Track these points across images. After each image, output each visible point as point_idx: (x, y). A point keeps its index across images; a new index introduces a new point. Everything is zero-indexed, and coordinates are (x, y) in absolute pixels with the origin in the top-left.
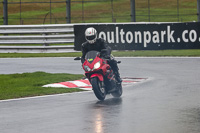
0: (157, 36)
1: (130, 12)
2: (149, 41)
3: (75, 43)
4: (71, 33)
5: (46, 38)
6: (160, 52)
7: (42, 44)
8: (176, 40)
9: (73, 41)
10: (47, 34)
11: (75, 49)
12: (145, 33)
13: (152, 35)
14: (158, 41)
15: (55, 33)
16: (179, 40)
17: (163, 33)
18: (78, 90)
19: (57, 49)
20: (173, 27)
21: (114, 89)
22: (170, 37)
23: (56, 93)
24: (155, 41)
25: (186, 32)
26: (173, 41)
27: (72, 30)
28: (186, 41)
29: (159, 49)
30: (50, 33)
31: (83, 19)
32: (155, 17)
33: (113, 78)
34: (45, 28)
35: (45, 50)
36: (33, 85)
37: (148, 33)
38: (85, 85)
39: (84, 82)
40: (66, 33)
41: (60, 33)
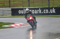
1: (28, 5)
3: (12, 14)
4: (10, 11)
15: (6, 11)
16: (43, 13)
17: (38, 11)
18: (13, 27)
19: (6, 15)
20: (41, 9)
22: (40, 12)
24: (35, 13)
25: (45, 10)
27: (11, 10)
28: (45, 13)
29: (37, 15)
30: (4, 11)
31: (14, 7)
37: (34, 10)
38: (15, 26)
39: (15, 25)
40: (9, 11)
41: (7, 11)
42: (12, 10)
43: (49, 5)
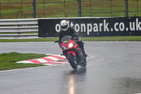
0: (97, 27)
1: (77, 10)
2: (91, 31)
3: (39, 32)
4: (36, 25)
5: (19, 29)
6: (98, 38)
7: (16, 33)
8: (110, 30)
9: (37, 30)
10: (19, 25)
11: (39, 36)
12: (88, 25)
13: (93, 26)
14: (97, 30)
15: (25, 25)
16: (112, 30)
17: (101, 25)
18: (41, 65)
19: (26, 36)
20: (108, 20)
21: (82, 62)
22: (106, 28)
23: (25, 67)
24: (95, 31)
25: (117, 24)
26: (108, 30)
27: (37, 23)
28: (117, 30)
29: (98, 36)
30: (21, 25)
31: (44, 15)
32: (96, 13)
33: (81, 54)
34: (18, 21)
35: (18, 37)
36: (9, 61)
37: (90, 25)
38: (46, 61)
39: (45, 59)
40: (32, 25)
41: (28, 25)
42: (39, 24)
43: (127, 12)
